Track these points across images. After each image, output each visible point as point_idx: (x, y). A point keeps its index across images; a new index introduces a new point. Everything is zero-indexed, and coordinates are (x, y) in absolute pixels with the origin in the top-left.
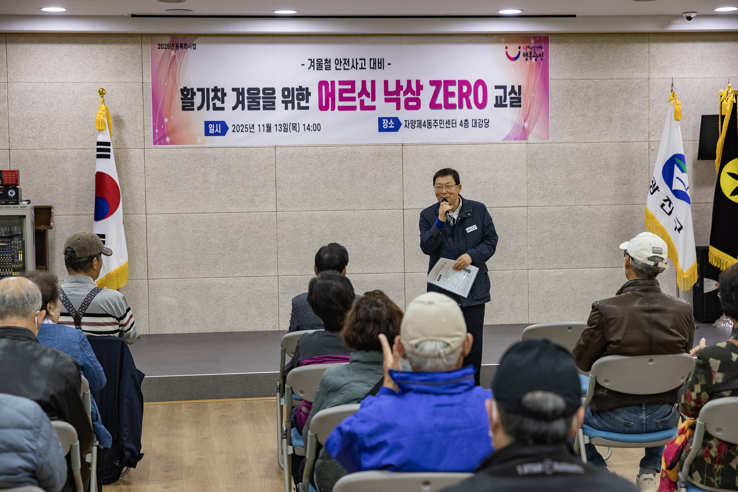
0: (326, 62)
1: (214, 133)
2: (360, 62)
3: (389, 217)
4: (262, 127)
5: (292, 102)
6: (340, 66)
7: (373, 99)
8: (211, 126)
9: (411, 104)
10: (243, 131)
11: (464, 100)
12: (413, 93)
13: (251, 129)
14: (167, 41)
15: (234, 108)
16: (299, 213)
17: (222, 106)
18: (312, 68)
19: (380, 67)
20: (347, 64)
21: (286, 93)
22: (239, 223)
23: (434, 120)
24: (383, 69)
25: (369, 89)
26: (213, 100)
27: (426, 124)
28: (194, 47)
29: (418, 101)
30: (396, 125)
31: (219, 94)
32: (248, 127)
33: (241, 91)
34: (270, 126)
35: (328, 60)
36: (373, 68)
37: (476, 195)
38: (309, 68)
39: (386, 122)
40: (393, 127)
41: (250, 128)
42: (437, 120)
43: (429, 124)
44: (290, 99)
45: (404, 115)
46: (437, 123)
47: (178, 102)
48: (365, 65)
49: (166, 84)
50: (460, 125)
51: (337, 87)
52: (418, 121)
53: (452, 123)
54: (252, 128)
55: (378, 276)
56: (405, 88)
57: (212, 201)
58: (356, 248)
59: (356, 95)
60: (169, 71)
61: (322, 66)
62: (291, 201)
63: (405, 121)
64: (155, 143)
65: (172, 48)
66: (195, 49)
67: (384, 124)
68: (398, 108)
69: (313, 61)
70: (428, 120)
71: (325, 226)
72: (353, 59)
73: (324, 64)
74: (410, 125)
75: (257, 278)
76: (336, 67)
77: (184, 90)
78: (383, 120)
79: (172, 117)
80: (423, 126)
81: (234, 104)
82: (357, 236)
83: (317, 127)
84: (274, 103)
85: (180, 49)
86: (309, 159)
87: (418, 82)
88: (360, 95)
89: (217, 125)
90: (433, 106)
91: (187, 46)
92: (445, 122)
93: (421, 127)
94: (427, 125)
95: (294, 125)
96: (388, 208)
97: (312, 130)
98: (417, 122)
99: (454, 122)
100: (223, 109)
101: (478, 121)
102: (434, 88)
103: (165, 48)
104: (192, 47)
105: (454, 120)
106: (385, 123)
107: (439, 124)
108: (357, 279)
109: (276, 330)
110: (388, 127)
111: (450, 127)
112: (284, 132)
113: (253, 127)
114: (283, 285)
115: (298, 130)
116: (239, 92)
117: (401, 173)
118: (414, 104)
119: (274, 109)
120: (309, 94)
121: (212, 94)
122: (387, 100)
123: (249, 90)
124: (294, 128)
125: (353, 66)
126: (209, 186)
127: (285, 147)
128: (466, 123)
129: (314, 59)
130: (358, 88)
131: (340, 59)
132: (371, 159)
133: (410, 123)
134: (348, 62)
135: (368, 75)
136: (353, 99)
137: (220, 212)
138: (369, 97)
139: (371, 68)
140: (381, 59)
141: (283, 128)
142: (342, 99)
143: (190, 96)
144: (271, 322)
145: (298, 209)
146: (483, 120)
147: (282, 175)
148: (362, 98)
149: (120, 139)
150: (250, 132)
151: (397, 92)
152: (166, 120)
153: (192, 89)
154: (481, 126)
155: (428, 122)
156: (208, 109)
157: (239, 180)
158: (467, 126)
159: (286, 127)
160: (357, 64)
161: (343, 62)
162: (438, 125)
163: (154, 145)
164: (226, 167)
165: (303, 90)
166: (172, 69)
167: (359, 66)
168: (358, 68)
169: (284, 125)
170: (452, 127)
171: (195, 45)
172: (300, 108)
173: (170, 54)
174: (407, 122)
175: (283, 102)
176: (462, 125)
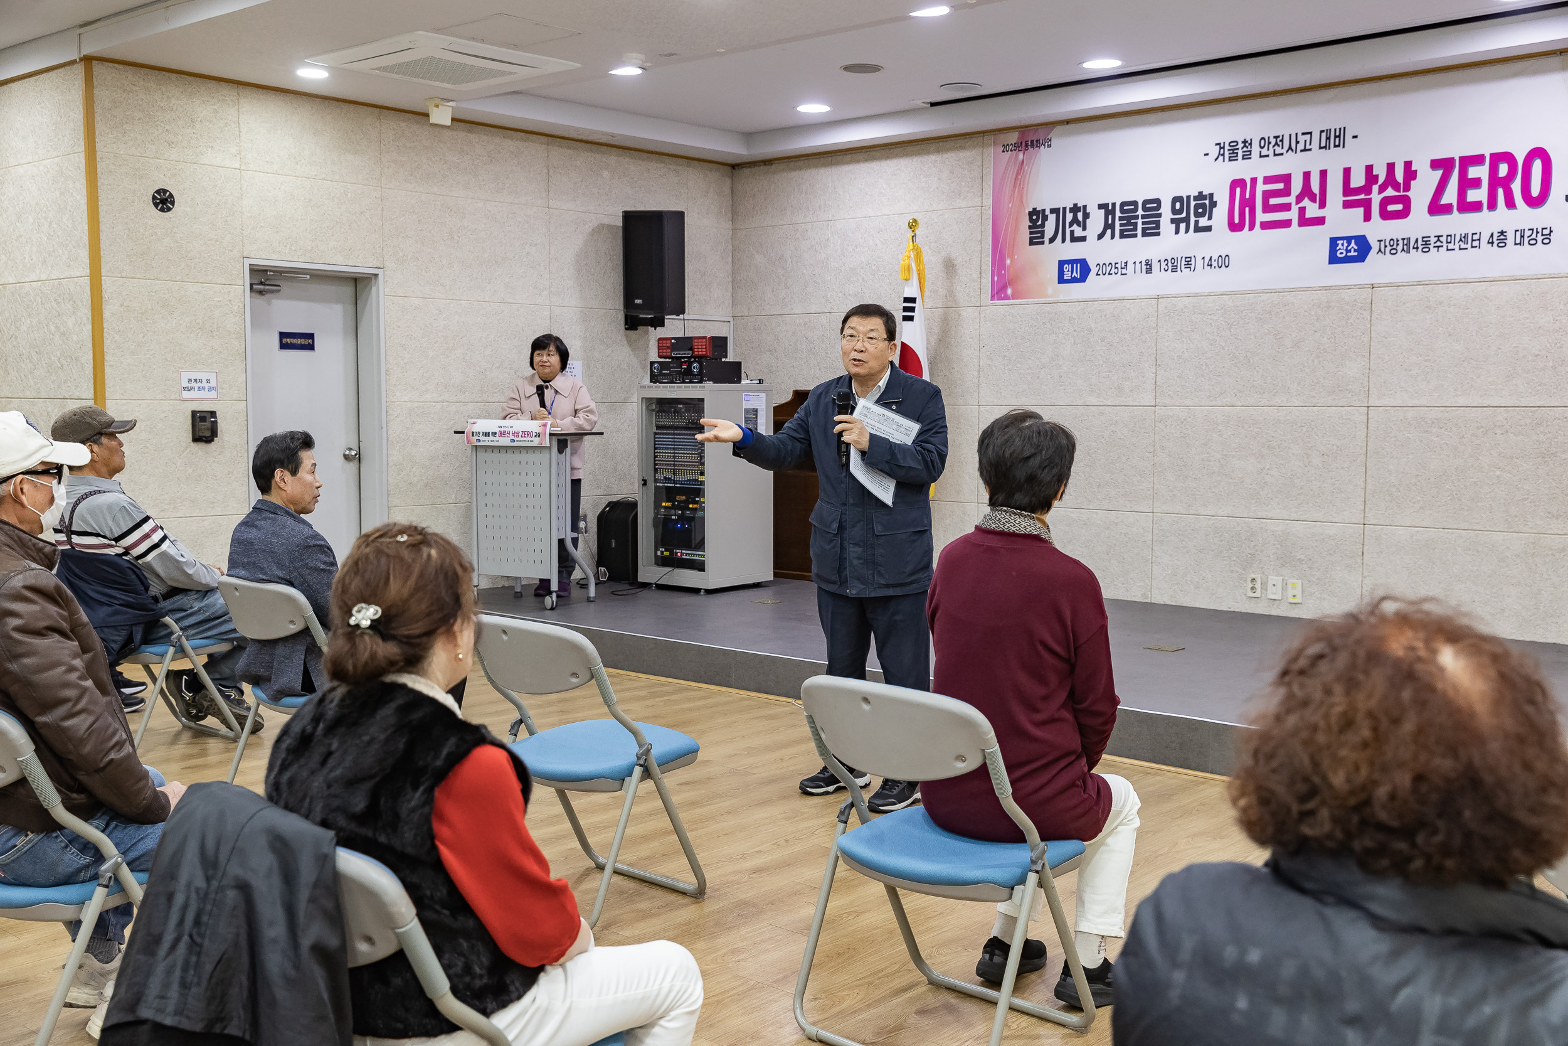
0: (1245, 146)
1: (1070, 278)
2: (1301, 139)
3: (1340, 421)
4: (1138, 265)
5: (1187, 220)
6: (1268, 150)
7: (1323, 205)
8: (1066, 268)
9: (1391, 208)
10: (1111, 274)
11: (1500, 192)
12: (1396, 187)
13: (1123, 270)
14: (1013, 138)
15: (1100, 236)
16: (1190, 409)
17: (1083, 234)
18: (1221, 158)
19: (1337, 143)
20: (1279, 146)
21: (1178, 206)
22: (1099, 423)
23: (1435, 237)
24: (1344, 147)
25: (1315, 187)
26: (1070, 227)
27: (1419, 245)
28: (1049, 143)
29: (1406, 201)
30: (1362, 247)
31: (1080, 216)
32: (1118, 266)
33: (1110, 208)
34: (1150, 263)
35: (1247, 142)
36: (1325, 147)
37: (1514, 382)
38: (1216, 160)
39: (1343, 244)
40: (1356, 254)
41: (1122, 268)
42: (1442, 236)
43: (1425, 245)
44: (1184, 215)
45: (1378, 230)
46: (1442, 242)
47: (1025, 234)
48: (1310, 144)
49: (1010, 205)
50: (1489, 243)
51: (1261, 187)
52: (1403, 239)
53: (1473, 240)
54: (1124, 268)
55: (1315, 526)
56: (1381, 180)
57: (1063, 388)
58: (1279, 474)
59: (1291, 199)
60: (1015, 186)
61: (1237, 153)
62: (1178, 389)
63: (1378, 241)
64: (993, 298)
65: (1020, 149)
66: (1049, 146)
67: (1340, 249)
68: (1367, 217)
69: (1222, 145)
70: (1423, 238)
71: (1229, 433)
72: (1290, 135)
73: (1240, 149)
74: (1389, 248)
75: (1122, 514)
76: (1260, 152)
77: (1034, 212)
78: (1338, 242)
79: (1016, 257)
80: (1414, 248)
81: (1100, 230)
82: (1281, 453)
83: (1224, 262)
84: (1158, 224)
85: (1030, 149)
86: (1209, 317)
87: (1408, 165)
88: (1299, 199)
89: (1075, 265)
90: (1436, 208)
91: (1040, 143)
92: (1458, 239)
93: (1408, 252)
94: (1420, 247)
95: (1187, 260)
96: (1340, 405)
97: (1215, 267)
98: (1401, 242)
99: (1476, 237)
100: (1083, 239)
101: (1528, 233)
102: (1439, 173)
103: (1011, 151)
104: (1046, 144)
105: (1476, 234)
106: (1342, 248)
107: (1445, 244)
108: (1277, 529)
109: (1146, 601)
110: (1346, 254)
111: (1467, 249)
112: (1172, 271)
113: (1126, 265)
114: (1160, 528)
115: (1192, 269)
116: (1107, 209)
117: (1366, 339)
118: (1399, 207)
119: (1158, 234)
120: (1213, 204)
121: (1069, 217)
122: (1347, 205)
123: (1123, 204)
124: (1188, 264)
125: (1290, 148)
126: (1061, 363)
127: (1172, 297)
128: (1502, 237)
129: (1224, 143)
130: (1297, 186)
131: (1269, 137)
132: (1313, 314)
133: (1387, 244)
134: (1282, 141)
135: (1315, 161)
136: (1287, 207)
137: (1074, 404)
138: (1314, 201)
139: (1321, 148)
140: (1340, 129)
141: (1170, 265)
142: (1267, 208)
143: (1040, 223)
144: (1139, 587)
145: (1188, 402)
146: (1540, 230)
147: (1166, 344)
148: (1301, 205)
149: (951, 294)
150: (1122, 274)
151: (1366, 189)
152: (1008, 262)
153: (1044, 211)
154: (1533, 242)
155: (1423, 241)
156: (1064, 241)
157: (1102, 353)
158: (1503, 244)
159: (1175, 264)
160: (1297, 142)
161: (1273, 141)
162: (1442, 246)
163: (991, 300)
164: (1086, 332)
165: (1205, 198)
166: (1018, 183)
167: (1301, 146)
168: (1298, 151)
169: (1173, 261)
170: (1472, 247)
171: (1050, 140)
172: (1198, 229)
173: (1017, 156)
174: (1382, 243)
175: (1173, 221)
176: (1492, 243)
